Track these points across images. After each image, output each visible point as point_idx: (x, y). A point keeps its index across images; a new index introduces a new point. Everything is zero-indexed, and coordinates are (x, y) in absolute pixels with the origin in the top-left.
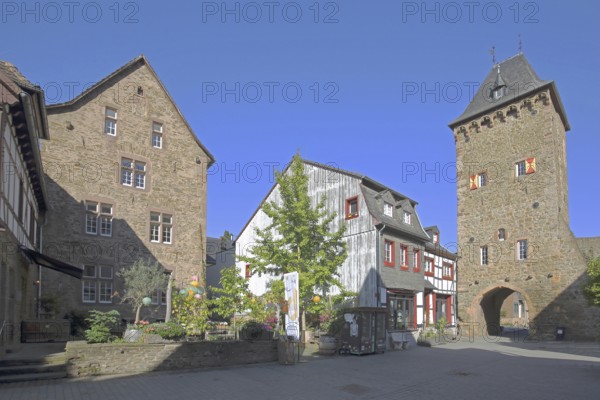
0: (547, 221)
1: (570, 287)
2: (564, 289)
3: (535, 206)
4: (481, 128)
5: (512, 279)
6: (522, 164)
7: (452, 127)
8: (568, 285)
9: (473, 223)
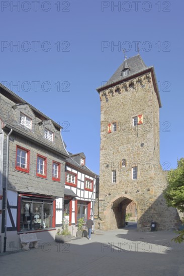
0: (148, 154)
1: (159, 197)
2: (156, 198)
3: (142, 145)
4: (115, 94)
5: (128, 192)
6: (135, 118)
7: (99, 91)
8: (158, 196)
9: (109, 156)
